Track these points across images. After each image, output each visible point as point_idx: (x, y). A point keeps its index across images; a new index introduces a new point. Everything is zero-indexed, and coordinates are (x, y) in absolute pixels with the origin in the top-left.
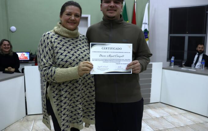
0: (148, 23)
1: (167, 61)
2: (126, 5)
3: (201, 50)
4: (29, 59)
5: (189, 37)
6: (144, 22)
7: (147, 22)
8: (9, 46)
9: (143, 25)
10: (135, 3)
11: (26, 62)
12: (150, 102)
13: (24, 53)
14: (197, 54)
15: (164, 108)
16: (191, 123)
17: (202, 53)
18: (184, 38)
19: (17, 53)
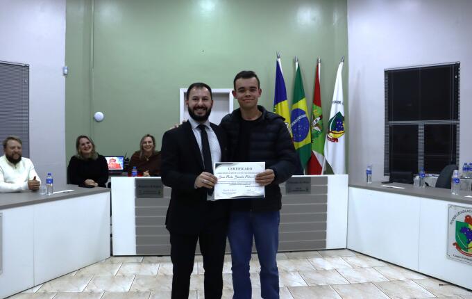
0: (342, 102)
1: (385, 175)
2: (301, 68)
4: (122, 169)
6: (334, 99)
7: (341, 98)
8: (90, 144)
9: (334, 106)
10: (319, 64)
11: (118, 173)
12: (327, 248)
13: (115, 158)
15: (349, 258)
16: (381, 280)
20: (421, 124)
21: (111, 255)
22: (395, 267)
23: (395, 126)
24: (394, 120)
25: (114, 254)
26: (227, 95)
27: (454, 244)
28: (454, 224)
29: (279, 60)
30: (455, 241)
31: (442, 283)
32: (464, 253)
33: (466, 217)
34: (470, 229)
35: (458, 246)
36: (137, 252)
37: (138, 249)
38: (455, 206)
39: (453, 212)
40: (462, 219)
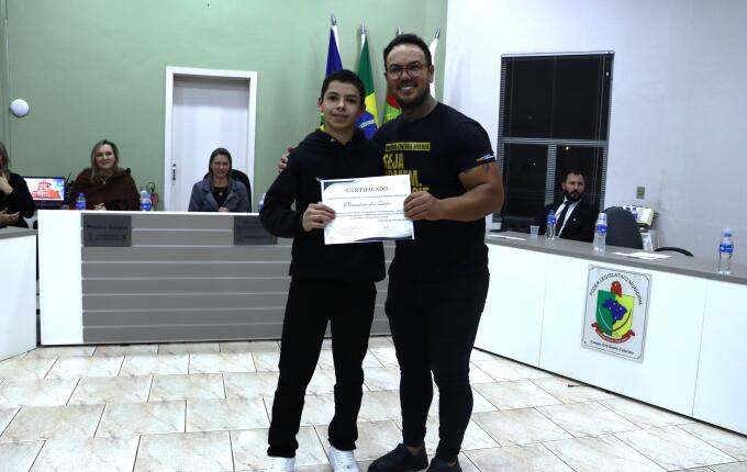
2: (371, 44)
3: (576, 191)
4: (62, 199)
5: (560, 149)
14: (566, 200)
16: (484, 381)
17: (575, 201)
18: (545, 148)
19: (26, 180)
20: (552, 144)
21: (39, 344)
22: (506, 361)
23: (513, 145)
24: (512, 136)
25: (43, 343)
26: (246, 82)
27: (593, 325)
28: (596, 293)
29: (335, 28)
30: (595, 321)
31: (571, 383)
32: (606, 339)
33: (613, 284)
34: (617, 302)
35: (598, 327)
36: (85, 340)
37: (86, 334)
38: (599, 268)
39: (595, 278)
40: (606, 286)
